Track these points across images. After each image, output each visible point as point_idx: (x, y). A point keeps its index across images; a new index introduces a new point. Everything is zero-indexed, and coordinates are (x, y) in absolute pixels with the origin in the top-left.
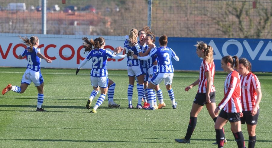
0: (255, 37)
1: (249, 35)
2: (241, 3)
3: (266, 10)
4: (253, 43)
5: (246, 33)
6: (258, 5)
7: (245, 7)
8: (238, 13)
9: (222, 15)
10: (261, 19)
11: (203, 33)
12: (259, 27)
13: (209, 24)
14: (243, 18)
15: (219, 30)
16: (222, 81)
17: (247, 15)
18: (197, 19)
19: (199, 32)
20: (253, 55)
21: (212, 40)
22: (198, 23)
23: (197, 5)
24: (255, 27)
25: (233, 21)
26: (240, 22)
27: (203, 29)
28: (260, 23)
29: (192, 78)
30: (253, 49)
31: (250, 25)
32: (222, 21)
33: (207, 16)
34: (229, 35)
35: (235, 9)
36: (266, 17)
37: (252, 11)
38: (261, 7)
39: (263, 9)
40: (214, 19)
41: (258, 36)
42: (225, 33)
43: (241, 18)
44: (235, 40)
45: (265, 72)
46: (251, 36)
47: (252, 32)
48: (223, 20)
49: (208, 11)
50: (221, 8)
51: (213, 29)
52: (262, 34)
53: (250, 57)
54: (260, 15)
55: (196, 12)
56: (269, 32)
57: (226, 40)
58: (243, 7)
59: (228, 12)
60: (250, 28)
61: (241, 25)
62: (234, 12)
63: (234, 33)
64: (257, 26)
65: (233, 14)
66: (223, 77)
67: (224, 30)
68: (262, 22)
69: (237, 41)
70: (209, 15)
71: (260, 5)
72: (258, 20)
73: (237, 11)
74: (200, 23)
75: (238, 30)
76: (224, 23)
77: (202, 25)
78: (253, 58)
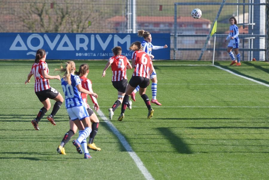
0: (54, 32)
1: (49, 30)
2: (41, 4)
3: (62, 9)
4: (52, 37)
5: (46, 28)
6: (55, 6)
7: (45, 7)
8: (40, 12)
9: (27, 14)
10: (58, 17)
11: (11, 29)
12: (57, 24)
13: (16, 21)
14: (43, 17)
15: (24, 26)
16: (27, 67)
17: (47, 14)
18: (6, 17)
19: (8, 28)
20: (52, 46)
21: (19, 35)
22: (7, 21)
23: (5, 6)
24: (53, 23)
25: (35, 19)
26: (42, 19)
27: (11, 26)
28: (57, 20)
29: (3, 65)
30: (52, 41)
31: (49, 22)
32: (26, 19)
33: (15, 15)
34: (33, 31)
35: (37, 9)
36: (62, 16)
37: (50, 11)
38: (58, 7)
39: (59, 9)
40: (21, 17)
41: (57, 30)
42: (29, 28)
43: (42, 17)
44: (37, 35)
45: (62, 60)
46: (51, 31)
47: (51, 28)
48: (28, 18)
49: (15, 11)
50: (26, 9)
51: (20, 26)
52: (59, 29)
53: (49, 47)
54: (57, 14)
55: (5, 12)
56: (65, 28)
57: (30, 34)
58: (43, 8)
59: (31, 12)
60: (49, 25)
61: (43, 22)
62: (36, 12)
63: (37, 28)
64: (55, 23)
65: (35, 13)
66: (29, 65)
67: (28, 26)
68: (59, 19)
69: (39, 35)
70: (16, 14)
71: (57, 6)
72: (56, 18)
73: (38, 11)
74: (8, 20)
75: (40, 26)
76: (29, 21)
77: (11, 23)
78: (52, 48)
